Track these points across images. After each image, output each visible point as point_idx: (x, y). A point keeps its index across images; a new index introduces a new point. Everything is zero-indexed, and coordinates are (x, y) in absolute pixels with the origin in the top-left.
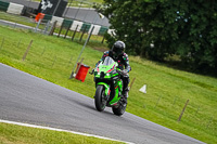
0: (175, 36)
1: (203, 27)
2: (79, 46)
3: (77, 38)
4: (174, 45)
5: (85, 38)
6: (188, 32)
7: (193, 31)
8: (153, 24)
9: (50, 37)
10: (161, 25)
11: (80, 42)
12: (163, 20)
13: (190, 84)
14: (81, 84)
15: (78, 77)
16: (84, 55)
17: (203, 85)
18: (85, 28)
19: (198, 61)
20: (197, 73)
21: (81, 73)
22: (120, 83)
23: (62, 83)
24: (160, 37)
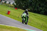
0: (29, 5)
1: (35, 3)
2: (8, 7)
3: (8, 5)
4: (29, 7)
5: (9, 5)
6: (32, 4)
7: (33, 4)
8: (24, 2)
9: (2, 5)
10: (26, 2)
11: (8, 6)
12: (26, 1)
13: (32, 15)
14: (8, 15)
15: (8, 14)
16: (9, 9)
17: (35, 15)
18: (9, 3)
19: (34, 10)
20: (34, 13)
21: (8, 13)
22: (27, 18)
23: (4, 15)
24: (25, 5)
